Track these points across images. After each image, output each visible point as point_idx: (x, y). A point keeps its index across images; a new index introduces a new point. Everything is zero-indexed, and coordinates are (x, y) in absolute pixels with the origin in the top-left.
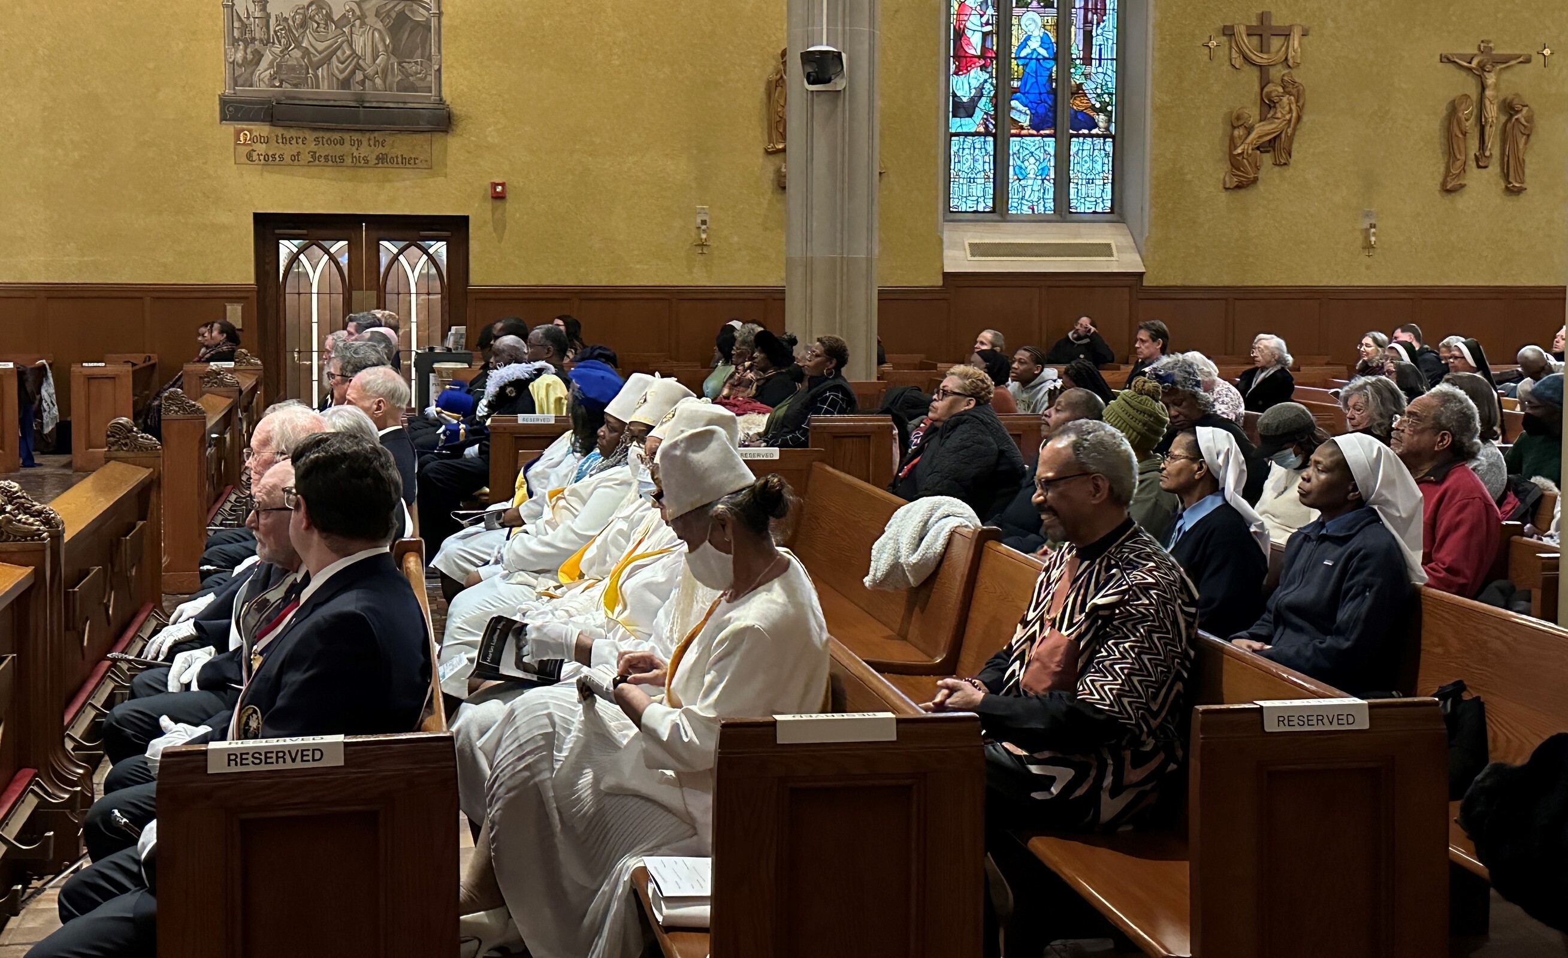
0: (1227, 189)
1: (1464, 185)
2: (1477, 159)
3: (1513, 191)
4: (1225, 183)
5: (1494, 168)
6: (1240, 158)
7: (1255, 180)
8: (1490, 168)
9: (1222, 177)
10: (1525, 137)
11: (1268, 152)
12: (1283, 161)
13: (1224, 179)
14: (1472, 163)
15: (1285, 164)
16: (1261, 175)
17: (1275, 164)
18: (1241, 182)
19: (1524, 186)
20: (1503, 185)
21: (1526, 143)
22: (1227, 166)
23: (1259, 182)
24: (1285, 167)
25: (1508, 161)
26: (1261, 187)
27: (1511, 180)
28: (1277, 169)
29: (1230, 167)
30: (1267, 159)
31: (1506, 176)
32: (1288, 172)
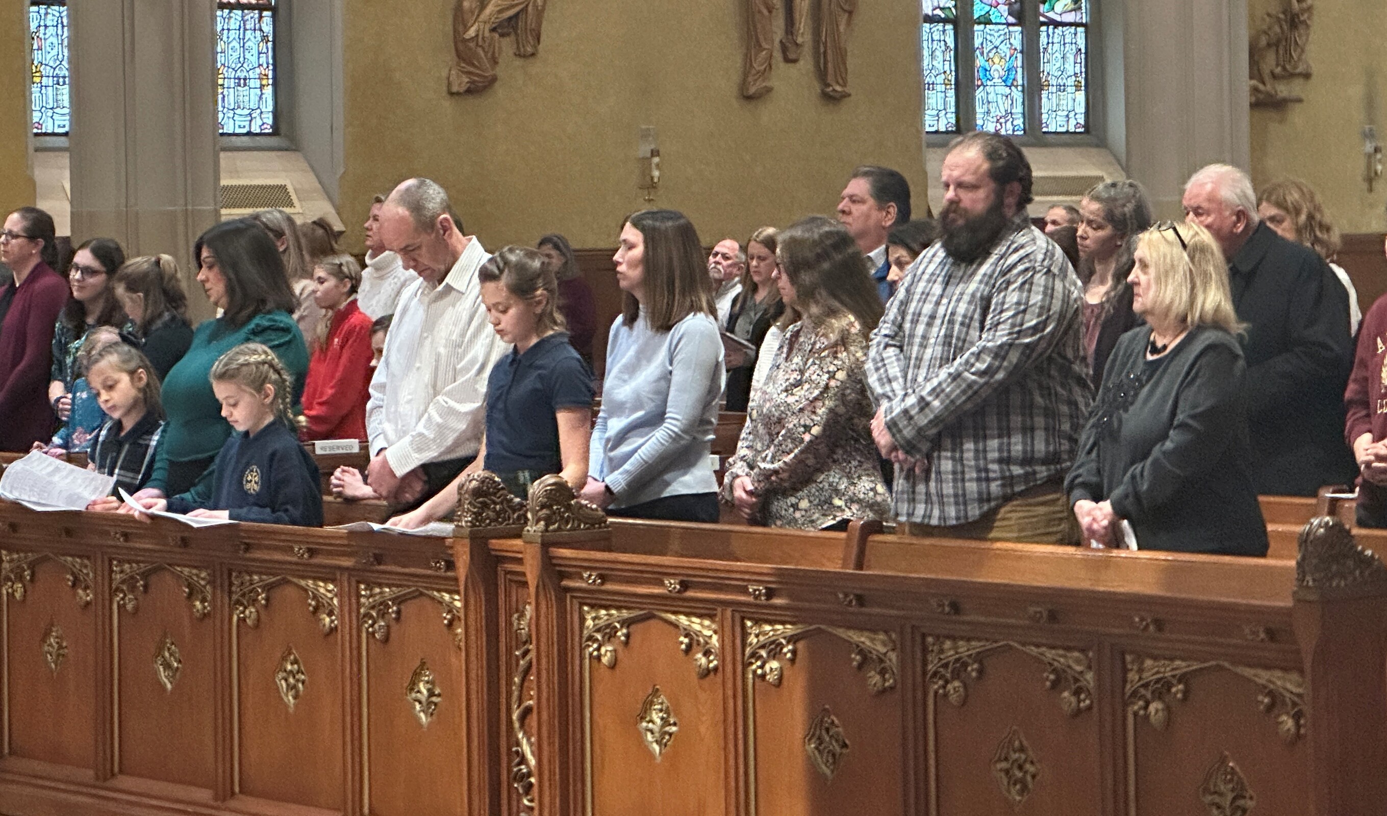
0: (451, 94)
1: (769, 90)
2: (784, 49)
3: (830, 98)
4: (449, 84)
5: (806, 64)
6: (472, 45)
7: (494, 79)
8: (802, 62)
9: (444, 74)
10: (846, 15)
11: (508, 35)
12: (529, 49)
13: (448, 78)
14: (778, 55)
15: (533, 55)
16: (499, 71)
17: (518, 55)
18: (473, 82)
19: (847, 90)
20: (817, 87)
21: (849, 23)
22: (451, 57)
23: (497, 85)
24: (531, 60)
25: (825, 52)
26: (500, 91)
27: (830, 79)
28: (518, 62)
29: (456, 59)
30: (506, 46)
31: (822, 74)
32: (535, 67)
